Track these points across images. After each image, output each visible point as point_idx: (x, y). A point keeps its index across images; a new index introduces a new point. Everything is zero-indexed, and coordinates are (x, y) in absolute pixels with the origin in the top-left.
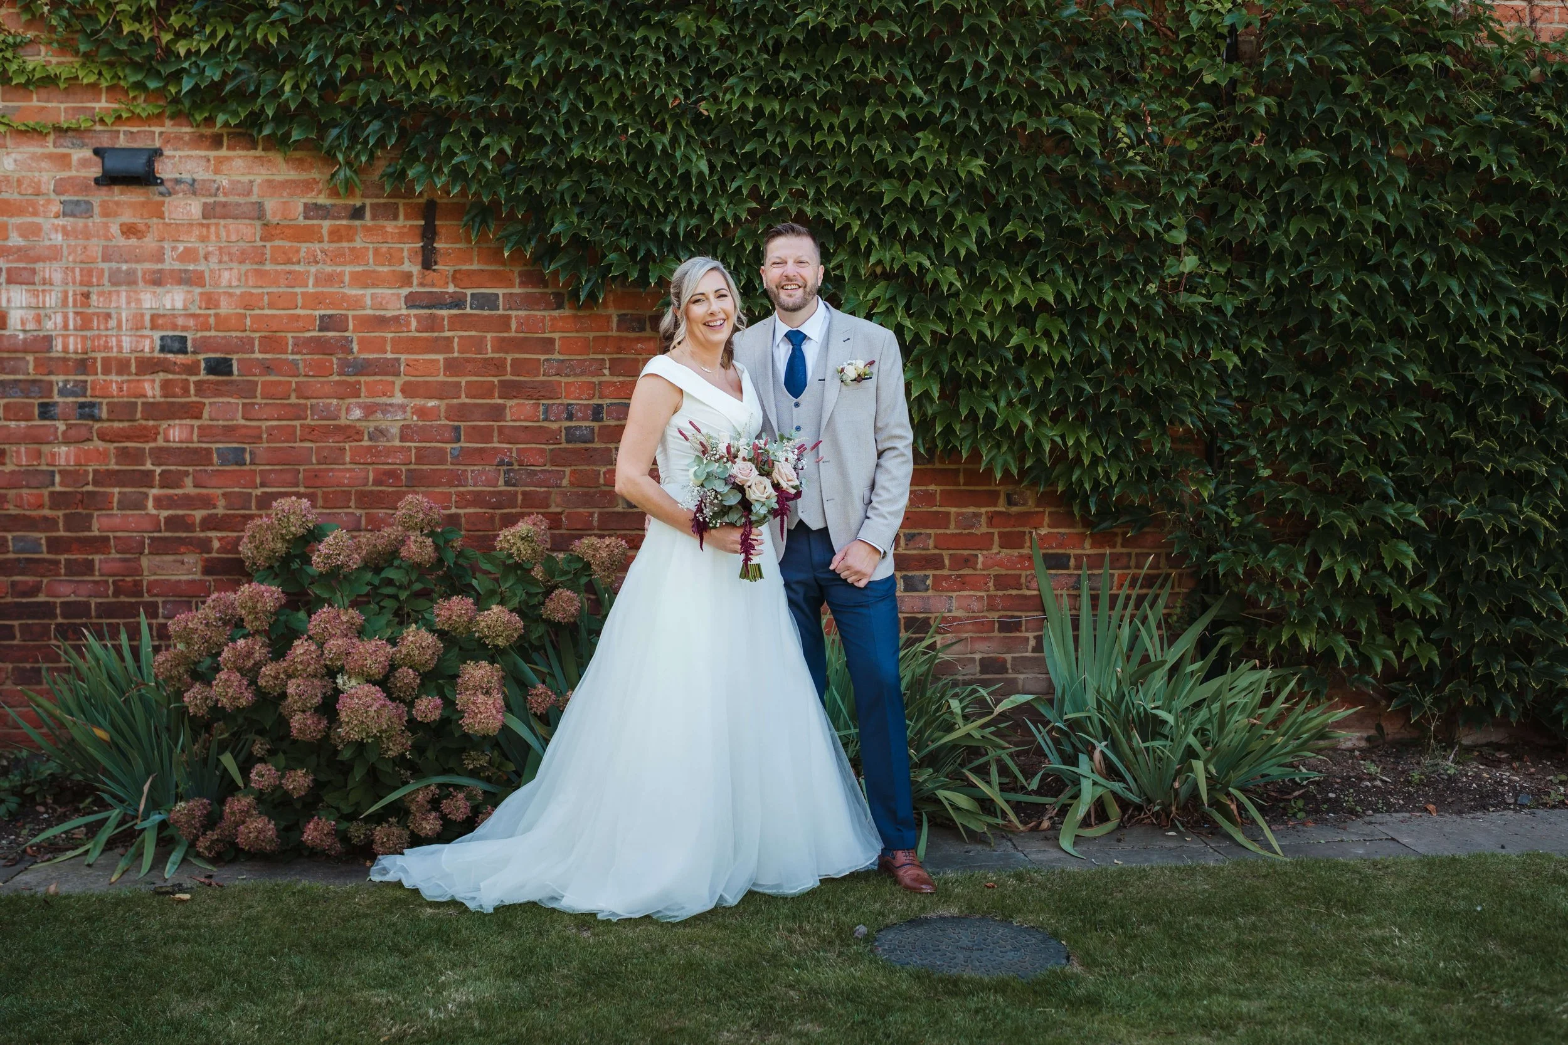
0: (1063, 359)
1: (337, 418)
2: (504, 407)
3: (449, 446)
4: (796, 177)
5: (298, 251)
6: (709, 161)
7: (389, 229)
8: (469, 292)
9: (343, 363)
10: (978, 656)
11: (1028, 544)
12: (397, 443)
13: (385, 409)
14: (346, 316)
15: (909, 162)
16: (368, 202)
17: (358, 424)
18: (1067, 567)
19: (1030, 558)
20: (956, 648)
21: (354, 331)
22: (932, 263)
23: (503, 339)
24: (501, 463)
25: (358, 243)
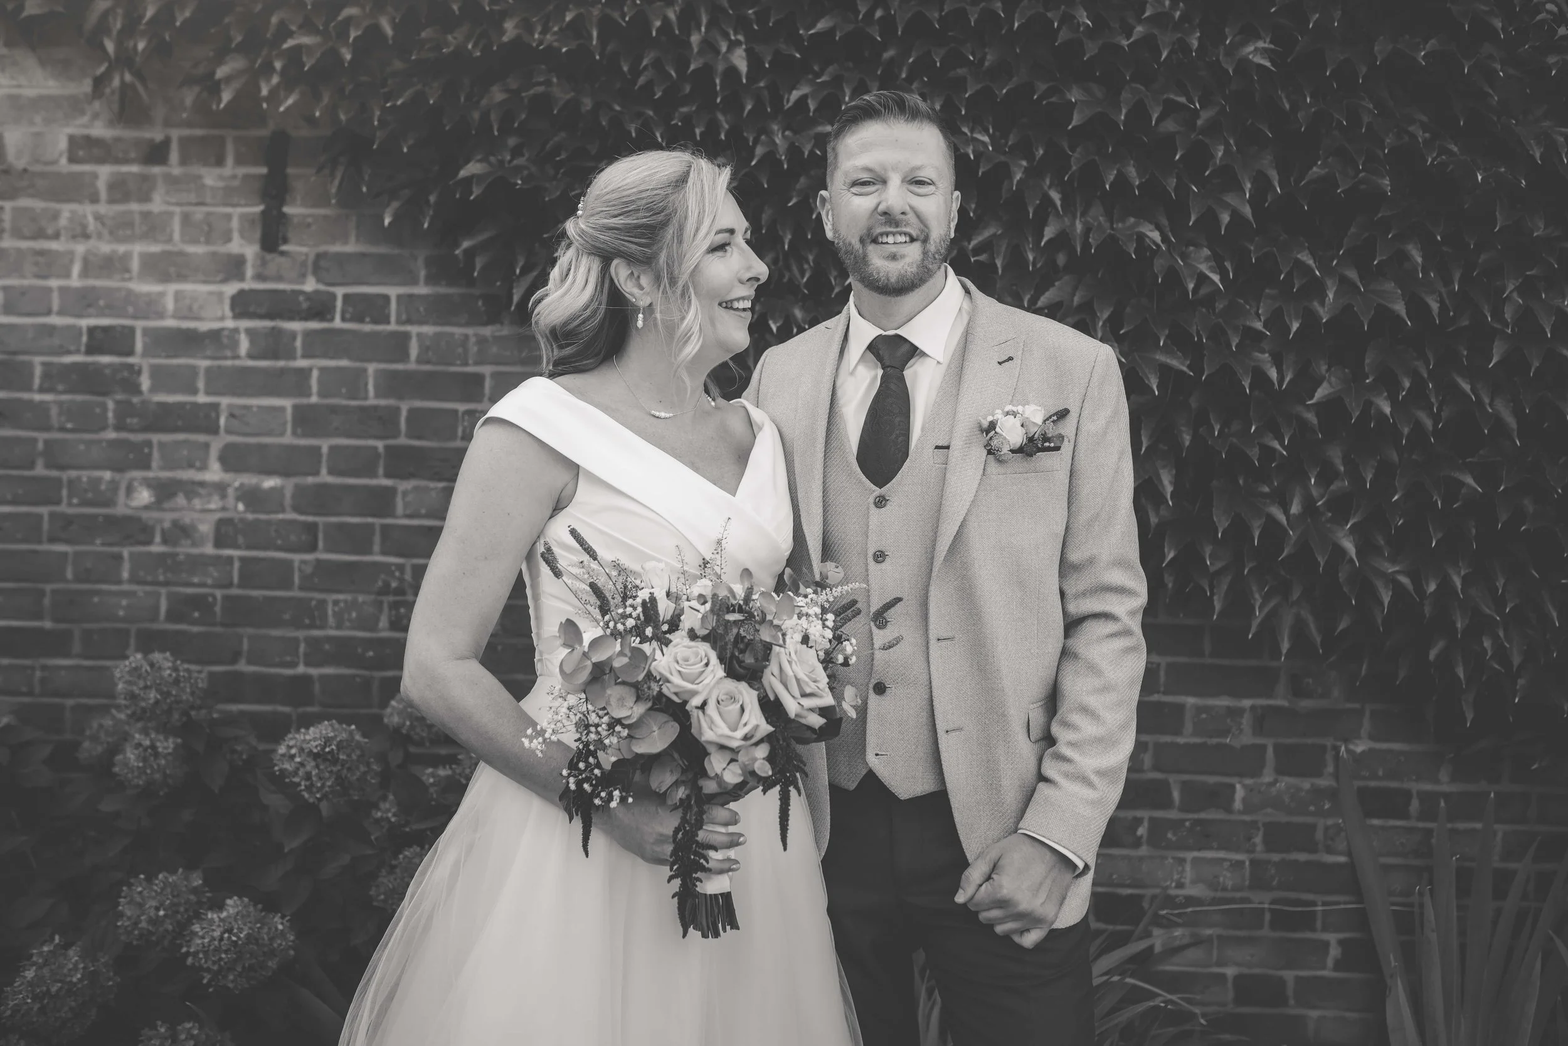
0: (1418, 426)
1: (110, 503)
2: (392, 491)
3: (297, 558)
4: (910, 80)
5: (56, 216)
6: (750, 52)
7: (209, 181)
8: (340, 292)
9: (125, 410)
10: (1230, 971)
11: (1330, 769)
12: (209, 549)
13: (192, 489)
14: (132, 330)
15: (1125, 43)
16: (175, 134)
17: (145, 515)
18: (1405, 816)
19: (1333, 794)
20: (1193, 954)
21: (145, 354)
22: (1165, 239)
23: (395, 374)
24: (385, 590)
25: (157, 205)
